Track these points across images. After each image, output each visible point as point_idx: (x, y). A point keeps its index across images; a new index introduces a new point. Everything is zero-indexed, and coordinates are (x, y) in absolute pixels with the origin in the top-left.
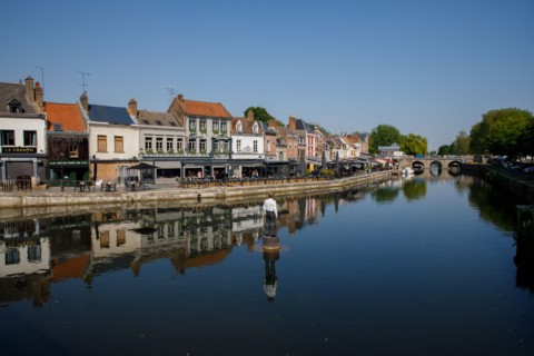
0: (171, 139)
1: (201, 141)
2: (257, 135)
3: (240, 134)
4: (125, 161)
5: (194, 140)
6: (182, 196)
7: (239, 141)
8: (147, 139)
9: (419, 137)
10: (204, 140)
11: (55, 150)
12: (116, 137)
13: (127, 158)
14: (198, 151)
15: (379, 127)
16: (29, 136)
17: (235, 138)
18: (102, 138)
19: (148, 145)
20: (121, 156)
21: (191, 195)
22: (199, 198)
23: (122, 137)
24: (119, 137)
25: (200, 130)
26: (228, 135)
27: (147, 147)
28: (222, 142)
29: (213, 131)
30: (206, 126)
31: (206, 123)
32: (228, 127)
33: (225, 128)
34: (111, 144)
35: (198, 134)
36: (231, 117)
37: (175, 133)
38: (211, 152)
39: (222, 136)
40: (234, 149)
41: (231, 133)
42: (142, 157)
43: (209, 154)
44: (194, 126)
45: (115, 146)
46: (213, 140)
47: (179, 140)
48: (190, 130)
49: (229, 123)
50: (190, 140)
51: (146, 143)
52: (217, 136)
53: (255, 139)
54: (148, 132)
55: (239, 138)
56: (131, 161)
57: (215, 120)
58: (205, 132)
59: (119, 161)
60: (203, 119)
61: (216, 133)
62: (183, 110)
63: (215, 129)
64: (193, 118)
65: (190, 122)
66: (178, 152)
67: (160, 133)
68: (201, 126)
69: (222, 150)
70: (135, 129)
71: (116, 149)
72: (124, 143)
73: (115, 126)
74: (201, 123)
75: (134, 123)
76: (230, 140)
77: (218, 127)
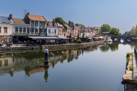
0: (25, 29)
1: (36, 29)
2: (56, 28)
3: (50, 27)
4: (8, 36)
5: (33, 29)
6: (26, 48)
7: (49, 30)
8: (16, 28)
9: (116, 29)
10: (37, 29)
12: (4, 27)
13: (9, 35)
14: (35, 33)
15: (103, 25)
17: (48, 29)
19: (17, 30)
20: (7, 35)
21: (30, 48)
22: (32, 49)
23: (7, 28)
24: (5, 27)
25: (36, 26)
26: (45, 27)
27: (16, 31)
28: (43, 30)
29: (40, 26)
30: (37, 24)
31: (37, 23)
32: (46, 25)
33: (45, 25)
34: (3, 30)
35: (34, 27)
36: (46, 21)
37: (26, 26)
38: (39, 33)
39: (43, 28)
40: (48, 32)
41: (47, 27)
42: (14, 35)
43: (39, 34)
44: (33, 24)
45: (4, 30)
46: (40, 29)
47: (28, 29)
48: (32, 25)
49: (46, 23)
50: (32, 29)
51: (16, 30)
52: (42, 28)
53: (55, 29)
54: (16, 26)
55: (49, 28)
56: (10, 36)
57: (41, 22)
58: (37, 26)
59: (6, 36)
60: (37, 22)
61: (41, 26)
62: (30, 18)
63: (41, 25)
64: (33, 21)
65: (32, 22)
66: (28, 33)
67: (21, 26)
68: (36, 24)
69: (43, 33)
70: (12, 24)
71: (4, 32)
72: (8, 30)
73: (4, 23)
74: (36, 23)
75: (11, 23)
76: (46, 29)
77: (42, 25)
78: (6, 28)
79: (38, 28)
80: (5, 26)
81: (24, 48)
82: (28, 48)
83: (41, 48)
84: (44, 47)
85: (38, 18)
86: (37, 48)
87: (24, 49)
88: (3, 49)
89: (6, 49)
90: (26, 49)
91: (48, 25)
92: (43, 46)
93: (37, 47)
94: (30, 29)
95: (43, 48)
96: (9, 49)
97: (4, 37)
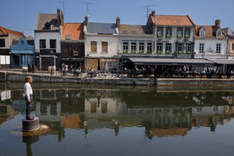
1: (167, 44)
2: (220, 39)
3: (202, 38)
4: (109, 58)
5: (161, 44)
6: (122, 82)
7: (202, 45)
8: (124, 43)
10: (170, 44)
11: (66, 50)
13: (110, 56)
14: (164, 51)
16: (53, 43)
17: (198, 42)
18: (94, 44)
20: (106, 56)
21: (128, 82)
22: (134, 84)
23: (107, 43)
24: (105, 42)
25: (166, 37)
26: (191, 39)
27: (124, 49)
28: (185, 45)
29: (178, 37)
30: (171, 34)
31: (171, 31)
32: (192, 34)
33: (189, 34)
34: (99, 47)
35: (164, 39)
36: (194, 26)
37: (146, 39)
38: (175, 53)
39: (185, 40)
40: (196, 50)
41: (194, 38)
42: (120, 56)
43: (173, 54)
44: (162, 34)
45: (103, 48)
46: (177, 43)
47: (148, 44)
48: (158, 36)
49: (192, 30)
50: (158, 44)
51: (124, 46)
52: (181, 41)
53: (219, 42)
54: (125, 39)
55: (202, 42)
56: (113, 58)
57: (180, 29)
58: (170, 38)
59: (104, 58)
60: (169, 29)
61: (180, 38)
62: (154, 22)
63: (179, 35)
64: (160, 28)
65: (158, 30)
66: (148, 52)
67: (134, 39)
68: (167, 33)
69: (185, 52)
70: (116, 36)
71: (103, 51)
72: (108, 46)
73: (102, 35)
74: (167, 31)
75: (116, 33)
76: (193, 44)
77: (182, 34)
78: (105, 44)
79: (172, 41)
80: (104, 39)
81: (117, 83)
82: (125, 82)
83: (155, 85)
84: (162, 81)
85: (175, 21)
86: (145, 83)
87: (117, 85)
88: (79, 81)
89: (84, 82)
90: (122, 85)
91: (198, 34)
92: (159, 79)
93: (145, 81)
94: (153, 44)
95: (159, 84)
96: (89, 81)
97: (102, 59)
